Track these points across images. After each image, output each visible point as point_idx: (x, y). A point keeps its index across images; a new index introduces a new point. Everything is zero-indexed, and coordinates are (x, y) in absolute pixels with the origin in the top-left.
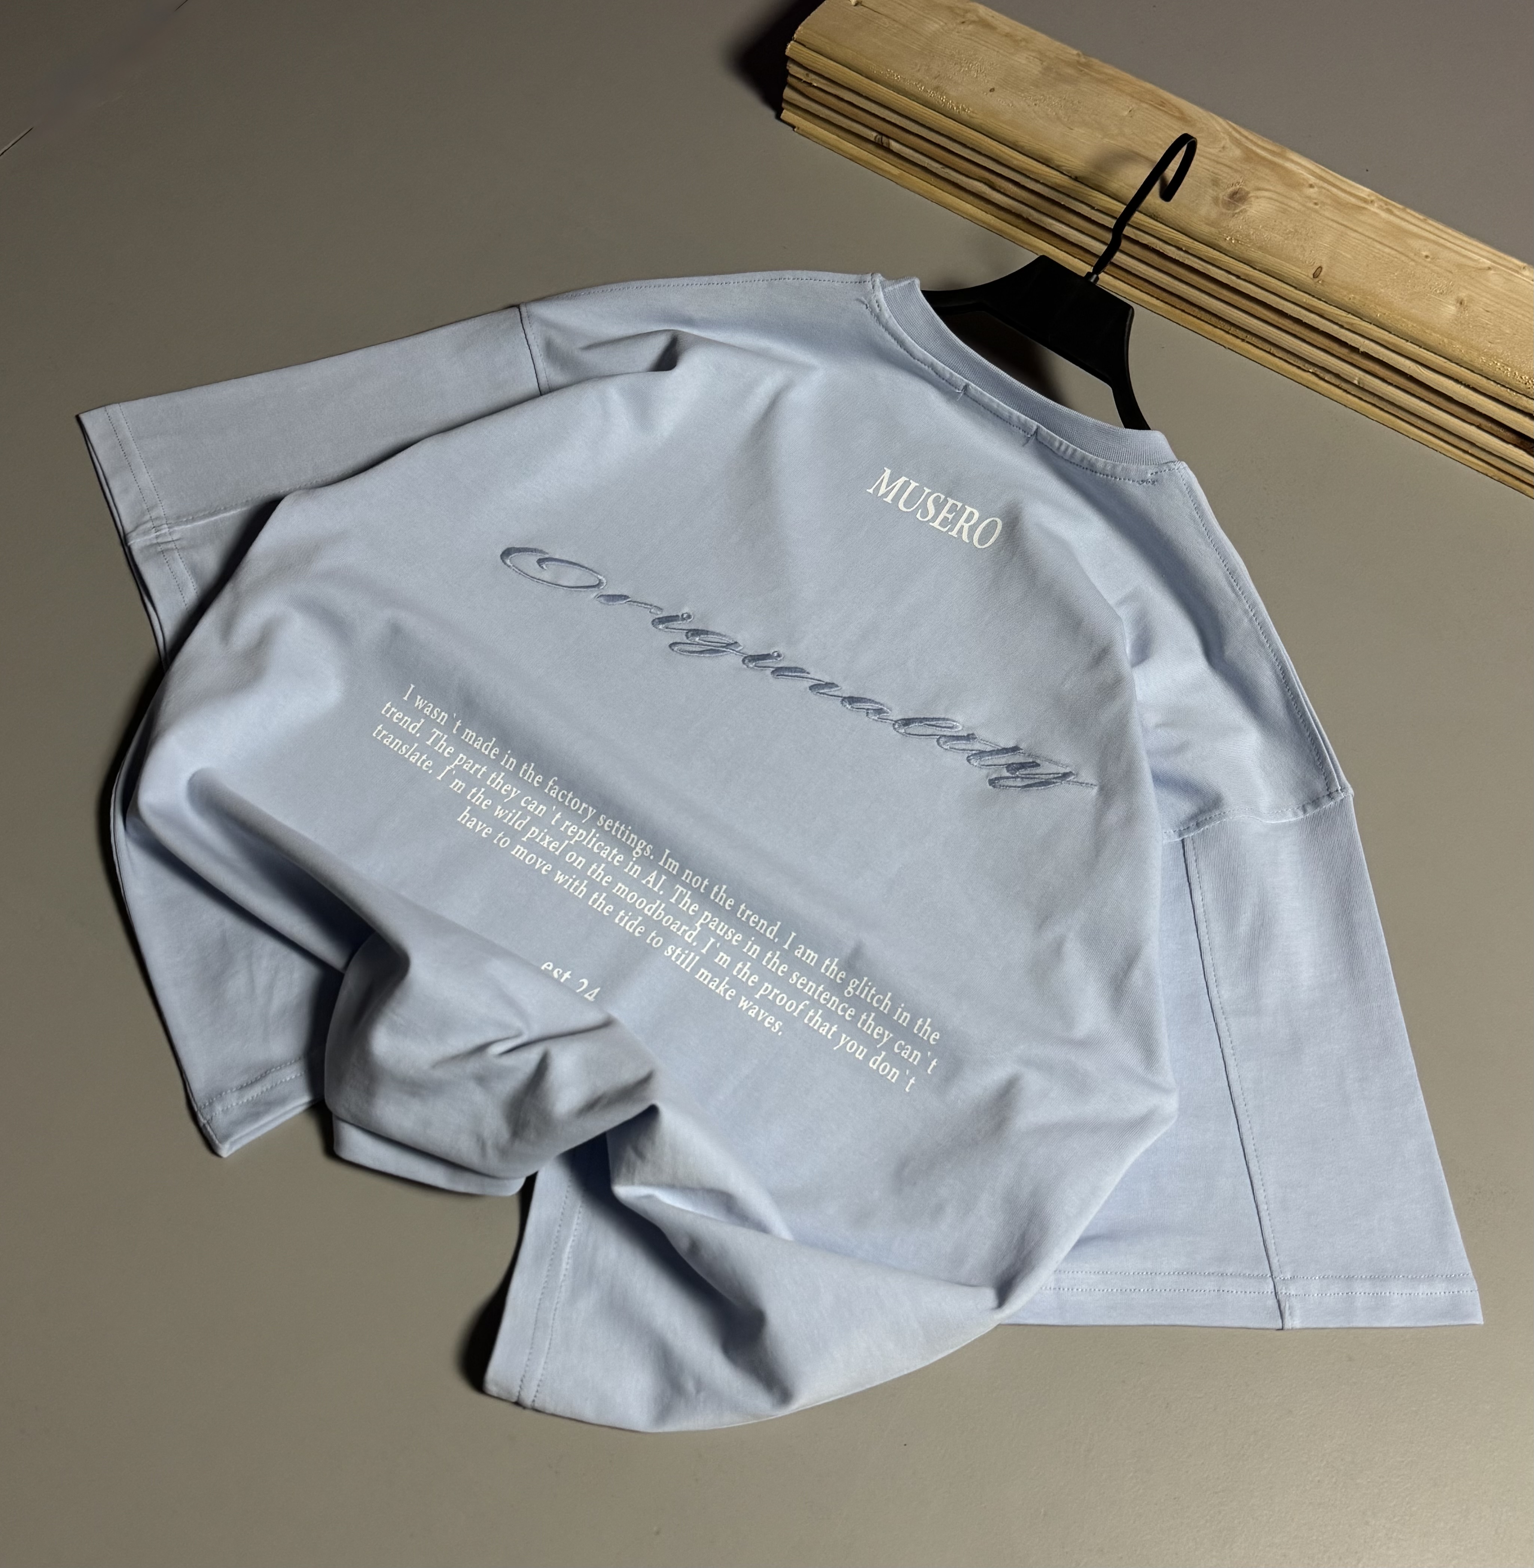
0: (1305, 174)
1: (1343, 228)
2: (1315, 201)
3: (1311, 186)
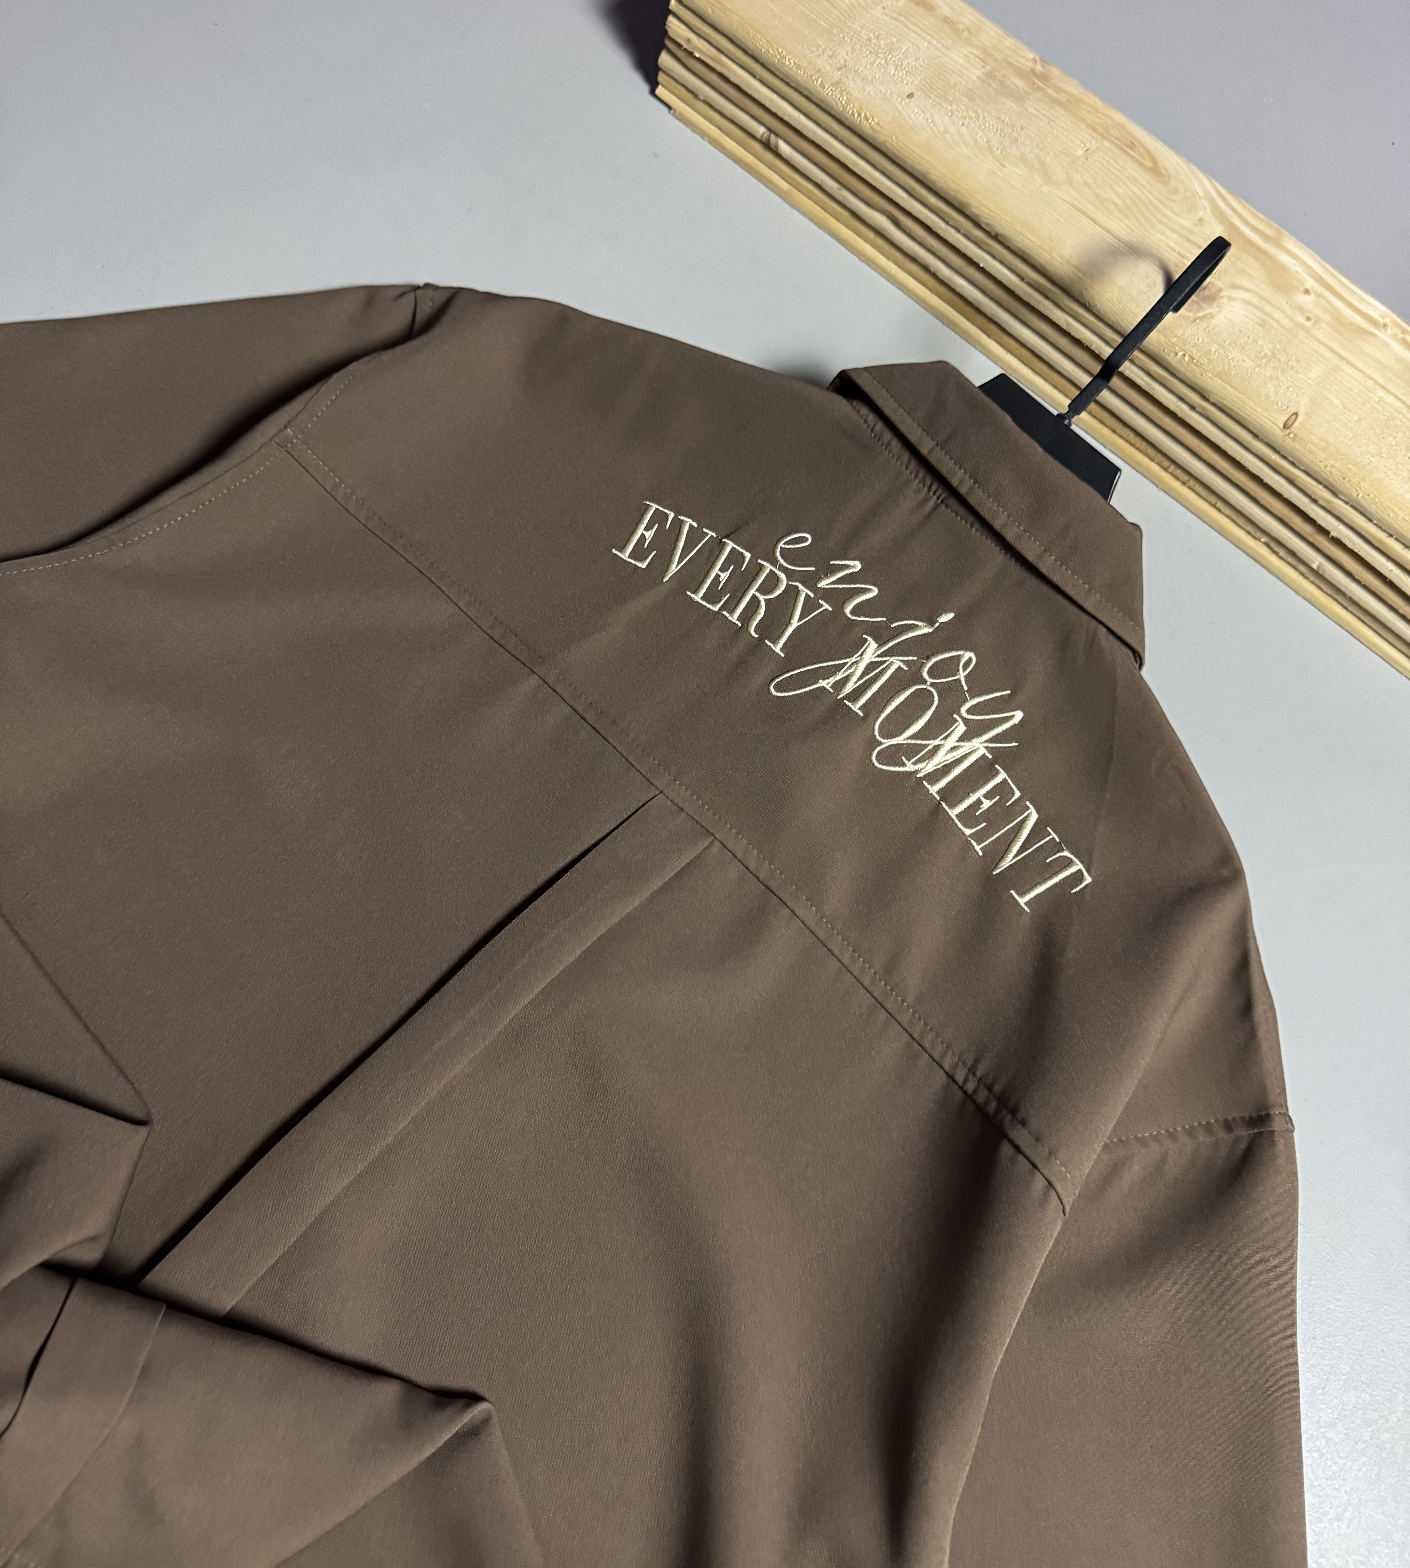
0: (1302, 272)
1: (1339, 361)
2: (1307, 315)
3: (1307, 292)
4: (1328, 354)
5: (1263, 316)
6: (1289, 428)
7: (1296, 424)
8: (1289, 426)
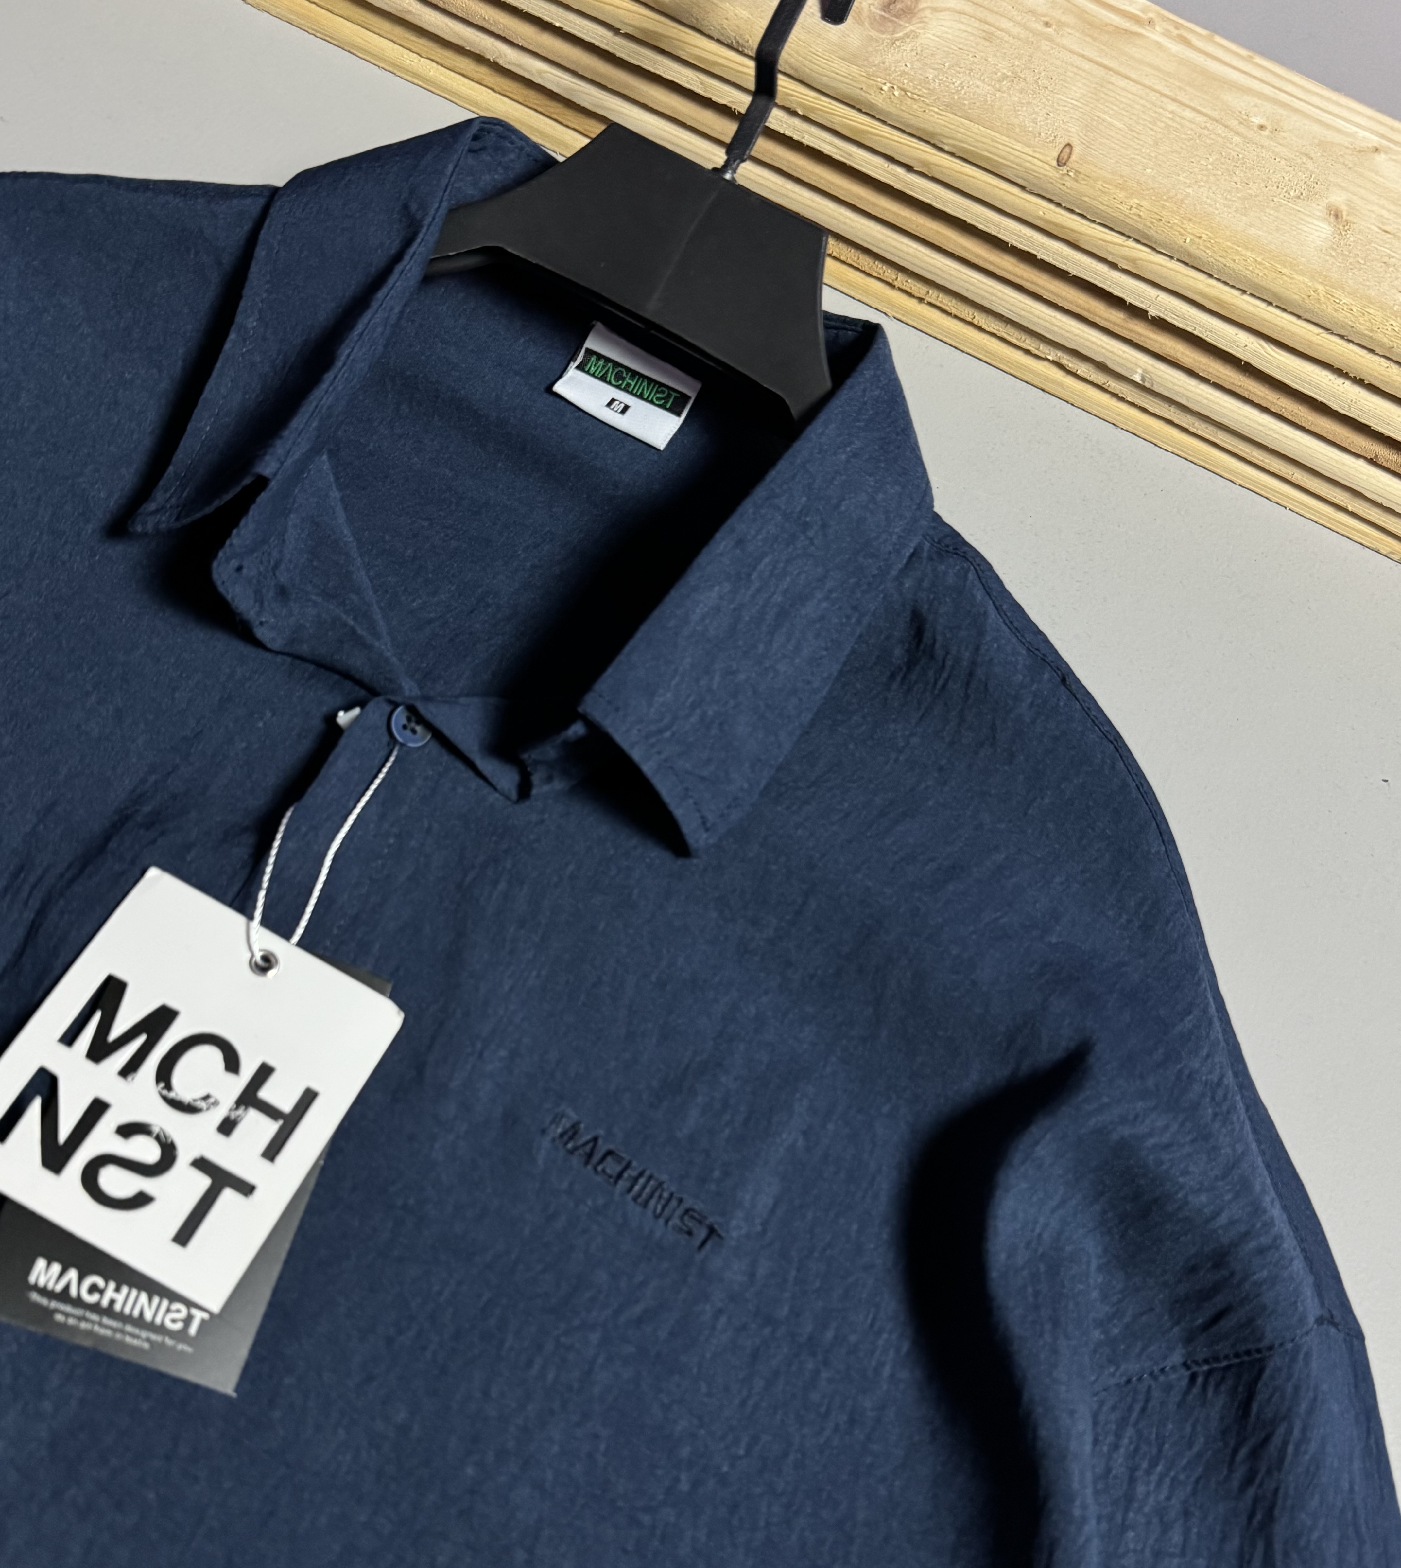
1: (1102, 72)
4: (1087, 66)
5: (987, 27)
6: (1065, 164)
7: (1073, 158)
8: (1063, 161)
